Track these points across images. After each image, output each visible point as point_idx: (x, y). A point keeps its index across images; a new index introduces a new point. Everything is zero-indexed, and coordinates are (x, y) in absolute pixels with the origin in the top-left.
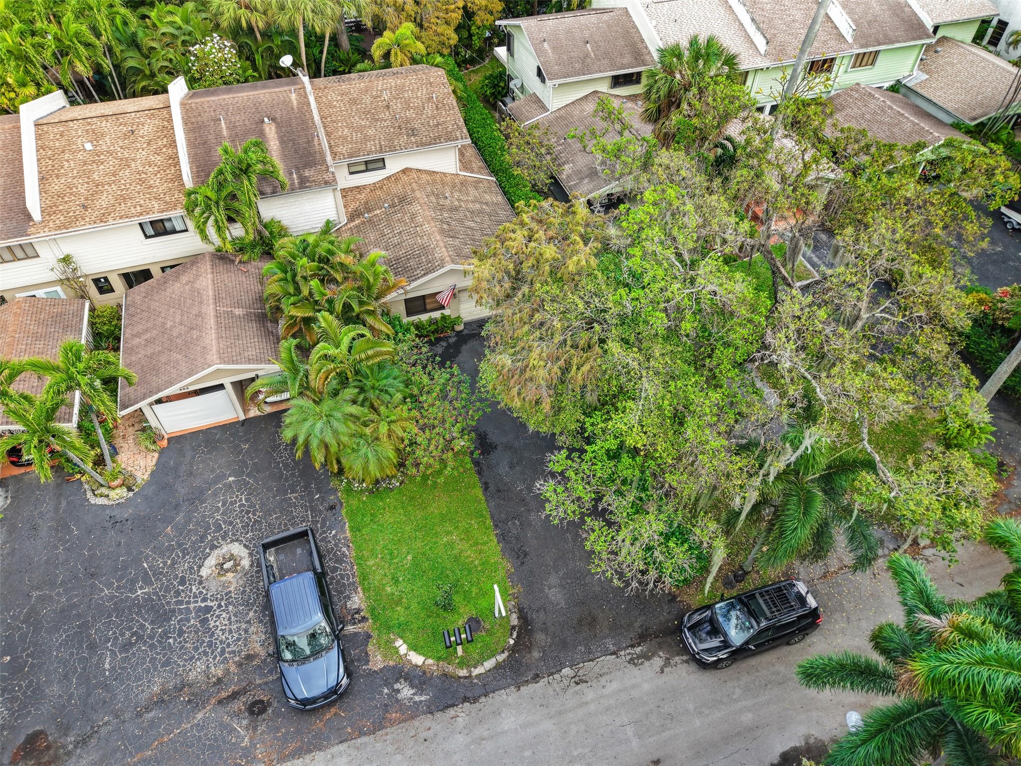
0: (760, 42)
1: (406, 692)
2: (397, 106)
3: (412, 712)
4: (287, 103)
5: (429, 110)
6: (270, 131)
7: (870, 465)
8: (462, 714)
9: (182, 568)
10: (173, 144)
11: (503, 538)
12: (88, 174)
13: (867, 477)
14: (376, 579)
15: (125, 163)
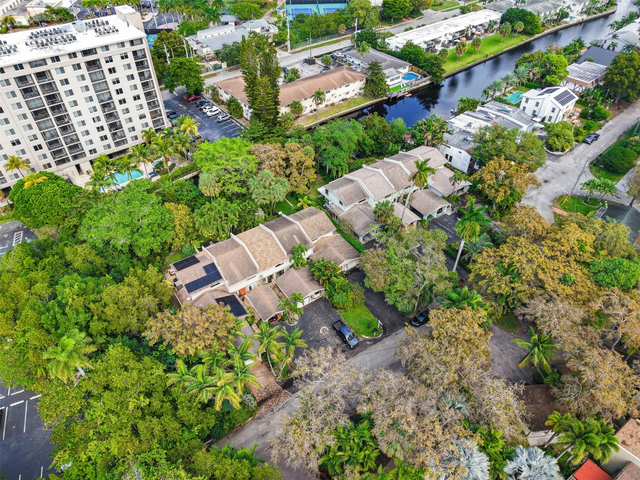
0: (393, 187)
1: (368, 343)
2: (317, 224)
3: (371, 345)
4: (295, 229)
5: (325, 223)
6: (295, 236)
7: (435, 285)
8: (379, 343)
9: (316, 333)
10: (277, 244)
11: (373, 314)
12: (262, 256)
13: (434, 287)
14: (353, 326)
15: (269, 252)
